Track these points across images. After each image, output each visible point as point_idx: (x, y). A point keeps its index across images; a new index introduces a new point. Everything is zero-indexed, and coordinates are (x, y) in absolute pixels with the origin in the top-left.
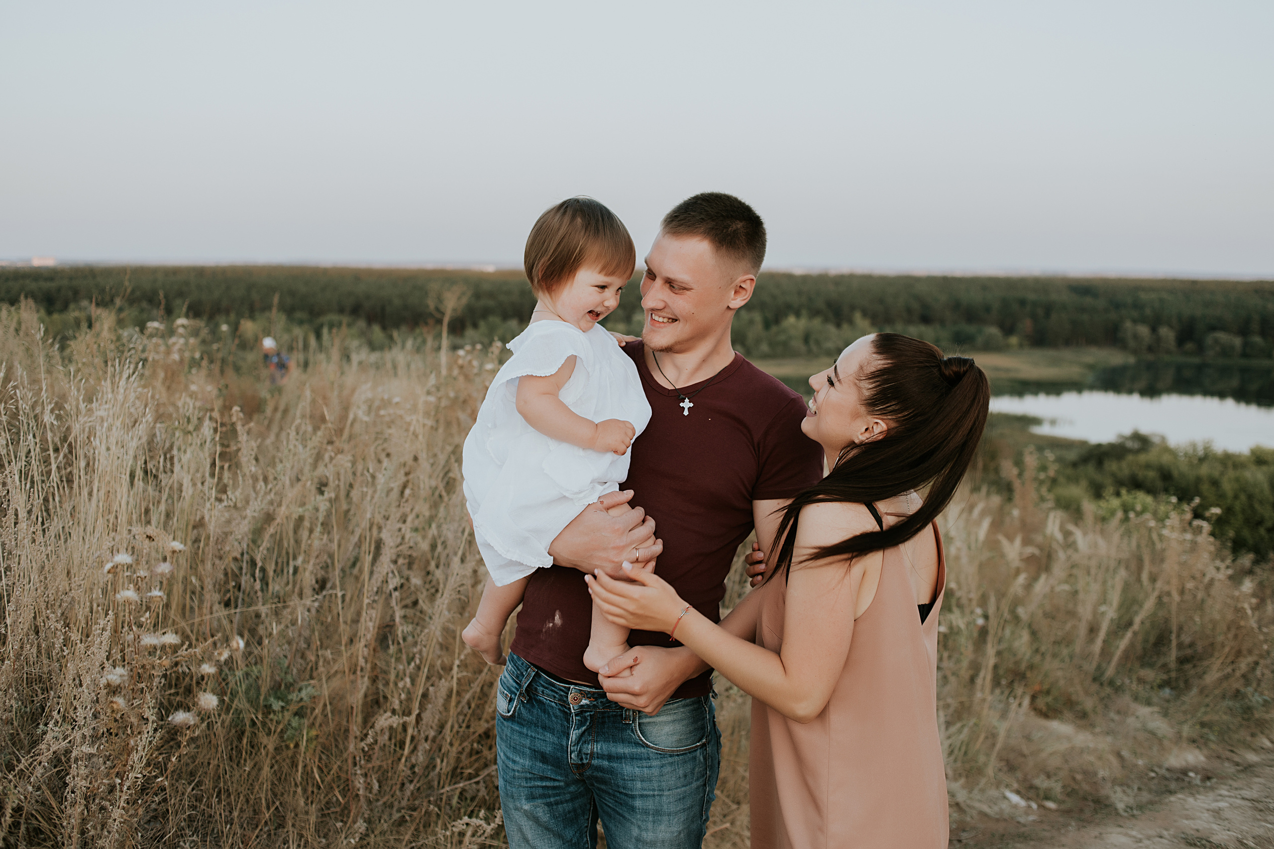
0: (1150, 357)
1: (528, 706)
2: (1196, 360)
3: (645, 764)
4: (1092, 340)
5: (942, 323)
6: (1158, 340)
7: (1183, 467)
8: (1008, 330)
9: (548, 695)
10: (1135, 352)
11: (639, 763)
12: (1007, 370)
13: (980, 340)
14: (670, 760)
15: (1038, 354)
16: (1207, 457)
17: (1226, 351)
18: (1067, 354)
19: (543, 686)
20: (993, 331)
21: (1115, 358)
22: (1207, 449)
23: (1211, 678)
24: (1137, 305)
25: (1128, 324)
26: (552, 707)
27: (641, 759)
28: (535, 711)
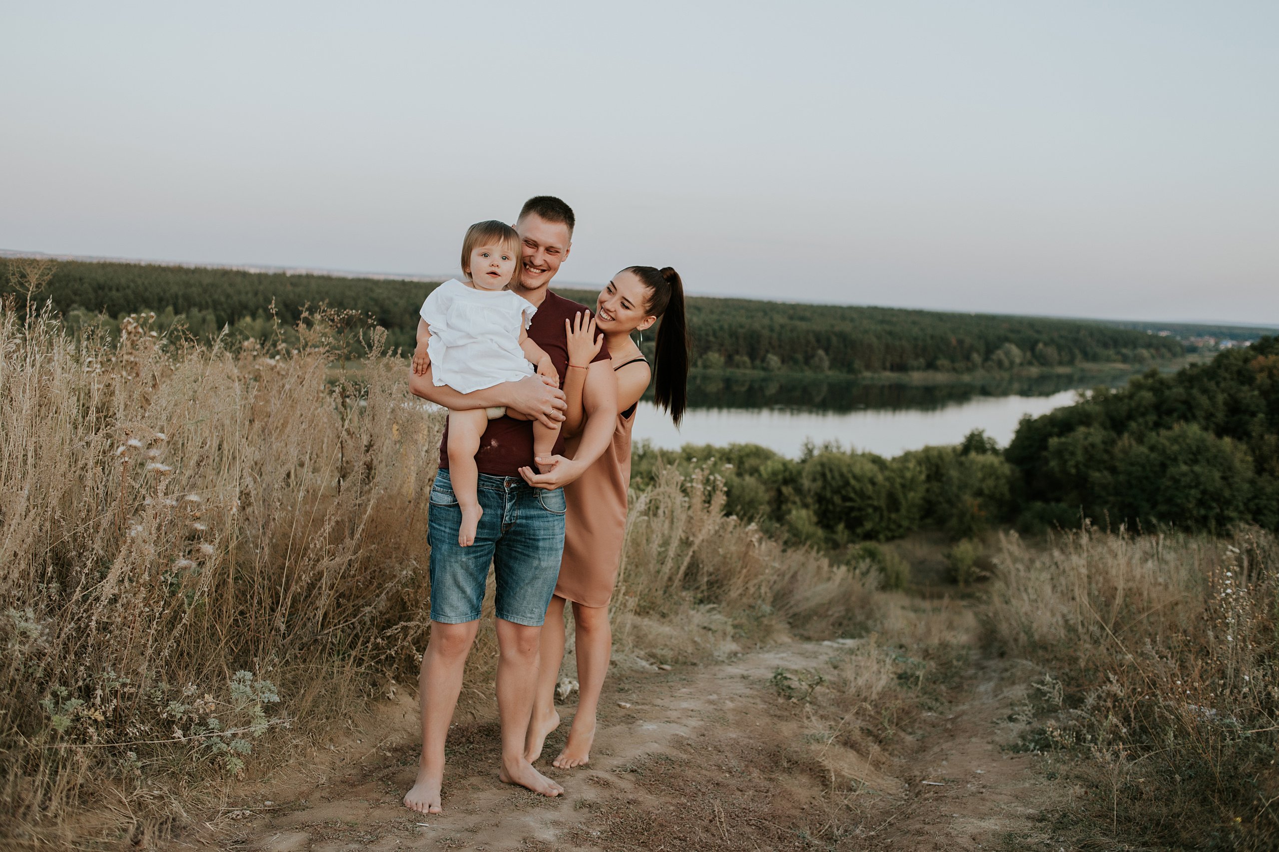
3: (545, 520)
11: (542, 520)
23: (734, 594)
27: (543, 517)
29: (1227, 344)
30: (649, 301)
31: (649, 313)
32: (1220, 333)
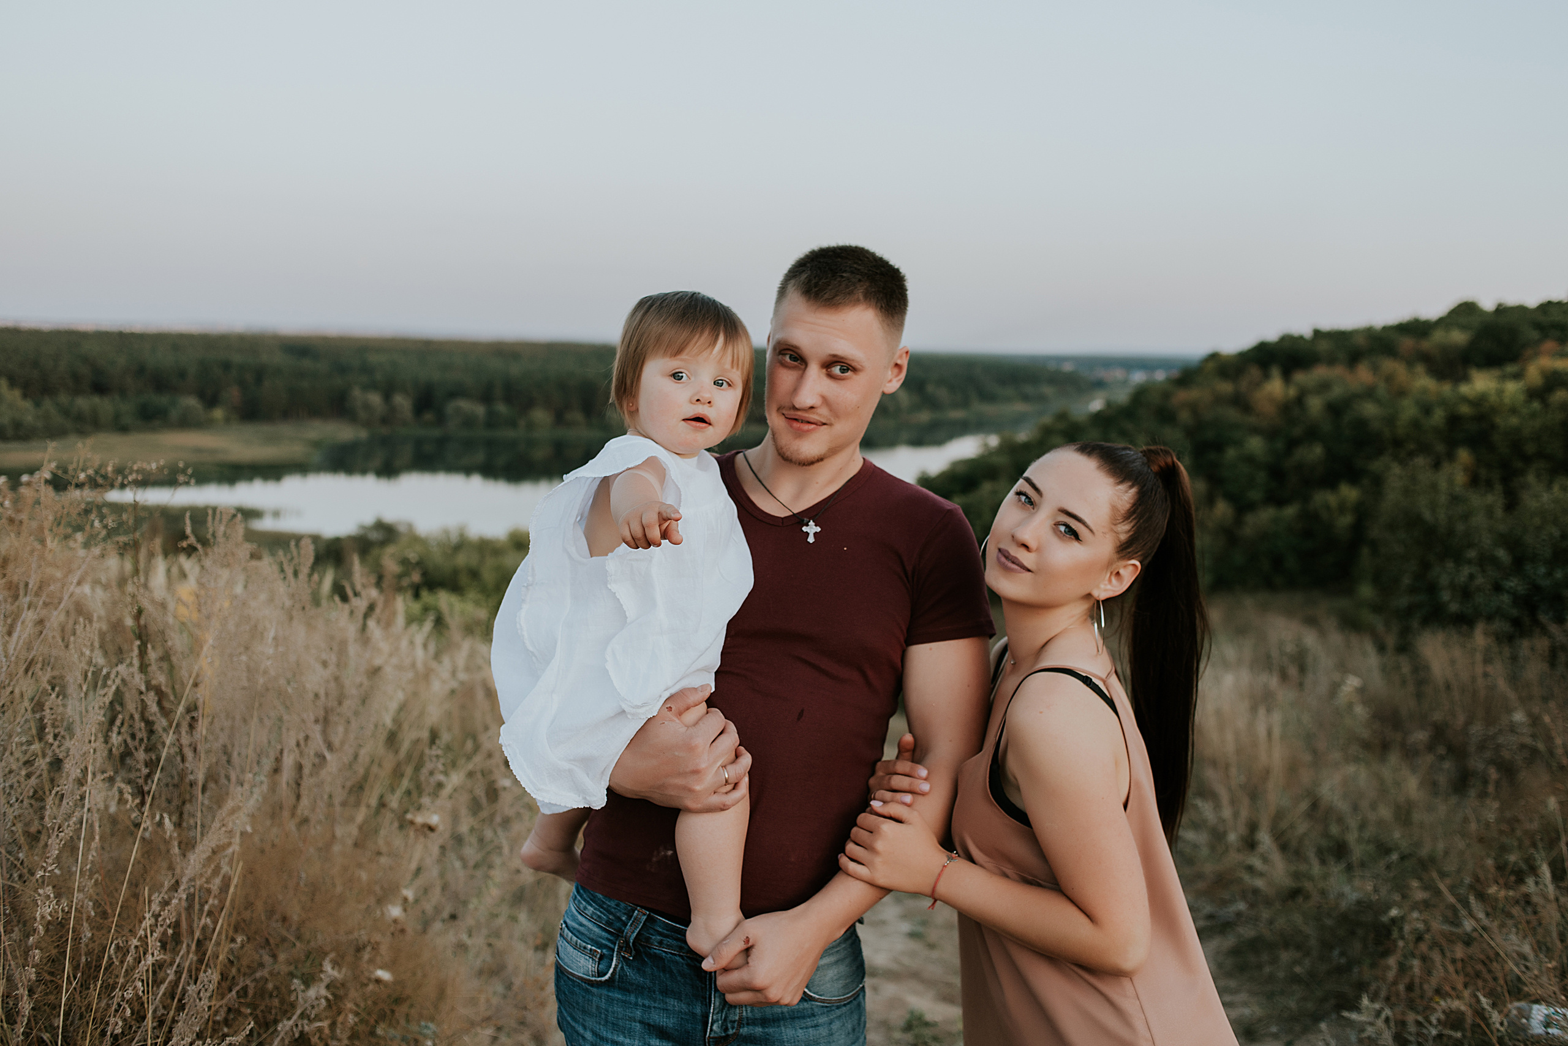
0: (384, 431)
1: (635, 964)
2: (436, 433)
3: (809, 1024)
4: (314, 411)
5: (123, 392)
6: (392, 410)
7: (437, 558)
8: (211, 400)
9: (669, 946)
10: (367, 424)
11: (803, 1023)
12: (213, 451)
13: (174, 414)
14: (838, 1012)
15: (250, 430)
16: (461, 544)
17: (469, 422)
18: (286, 429)
19: (660, 934)
20: (191, 402)
21: (344, 432)
22: (462, 536)
24: (366, 369)
25: (357, 393)
26: (677, 962)
27: (804, 1017)
28: (648, 970)
29: (1138, 377)
30: (1128, 515)
31: (1124, 550)
32: (1130, 364)
